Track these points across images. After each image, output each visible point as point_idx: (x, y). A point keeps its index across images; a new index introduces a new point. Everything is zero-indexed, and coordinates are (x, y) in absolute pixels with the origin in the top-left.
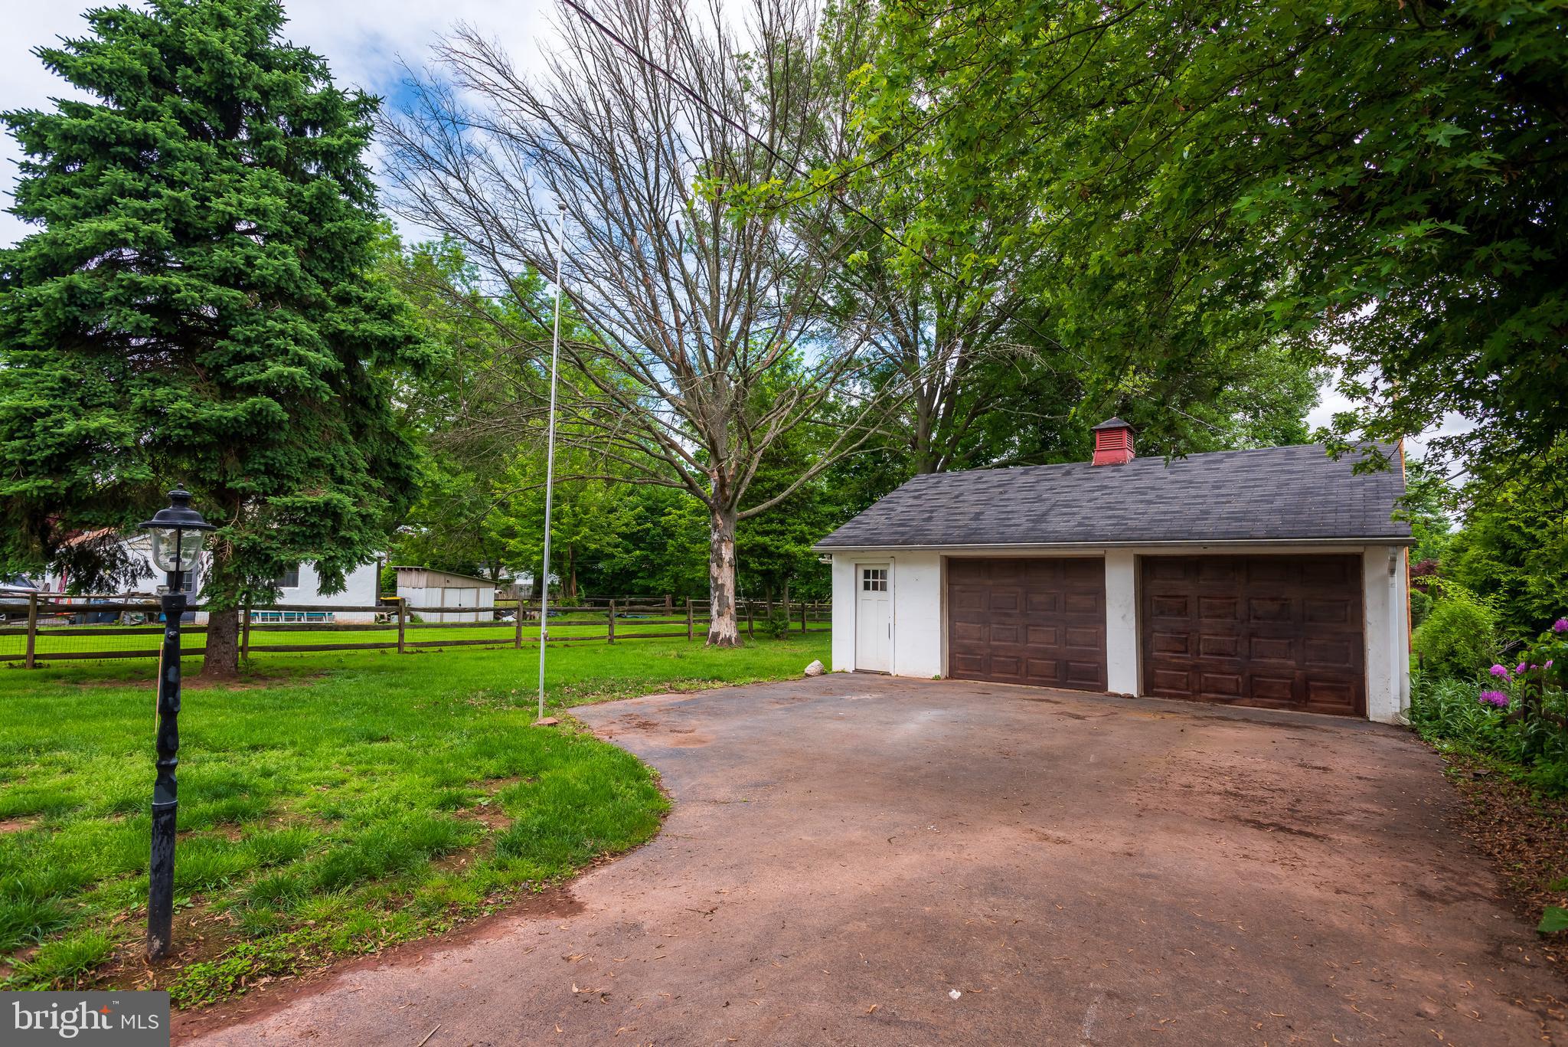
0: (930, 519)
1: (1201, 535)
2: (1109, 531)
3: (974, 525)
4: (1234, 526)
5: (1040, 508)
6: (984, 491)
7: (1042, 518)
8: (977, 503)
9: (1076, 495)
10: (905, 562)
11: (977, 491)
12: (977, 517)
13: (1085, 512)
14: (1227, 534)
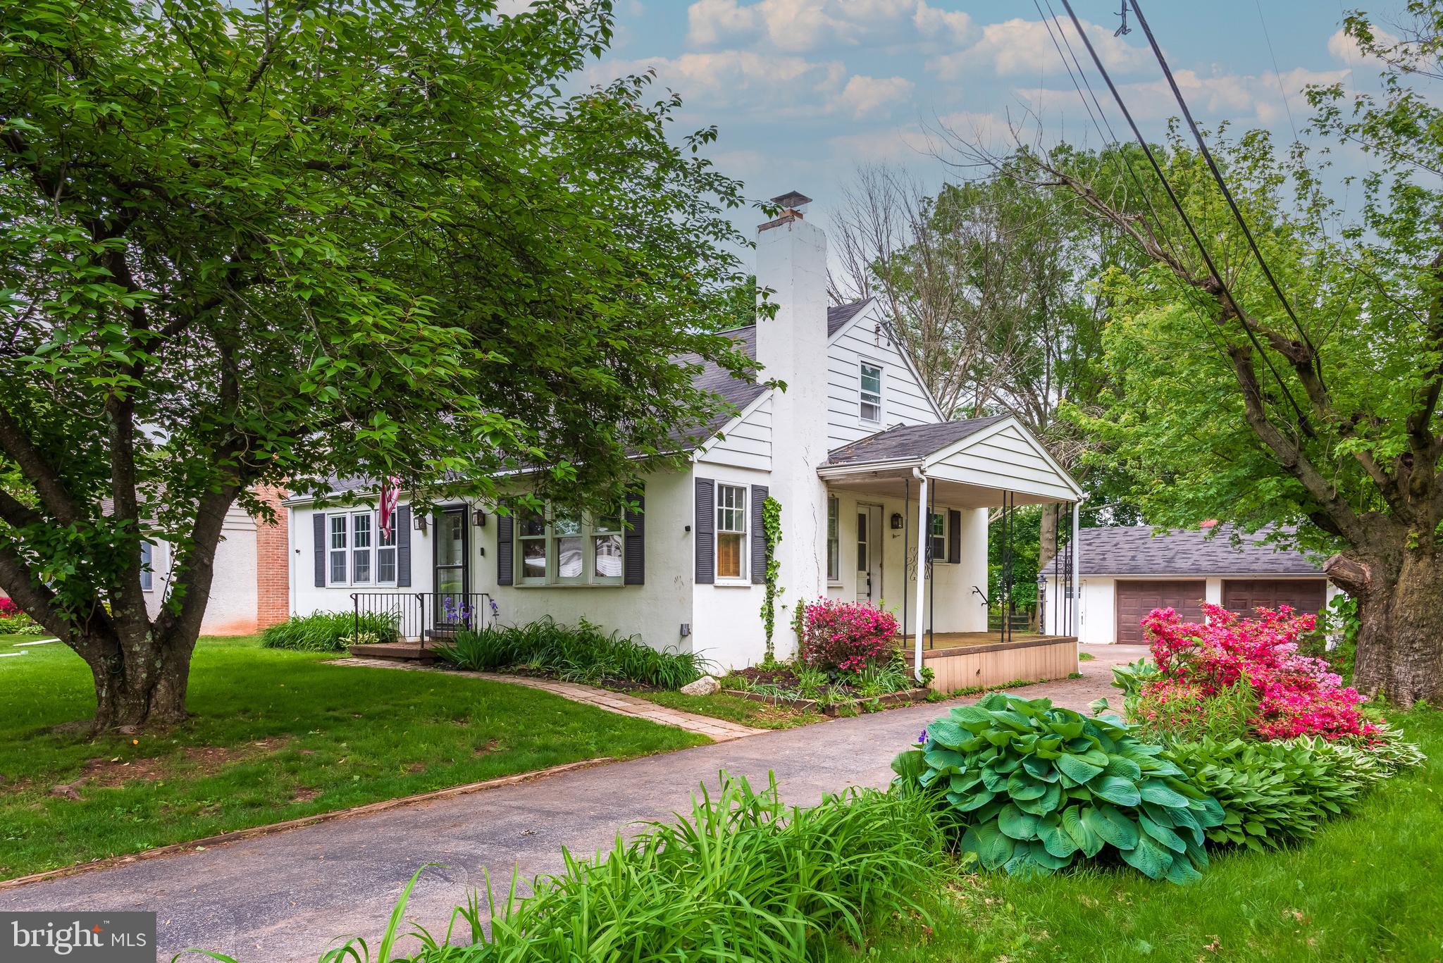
0: (1104, 559)
1: (1254, 571)
2: (1209, 568)
3: (1133, 563)
4: (1270, 567)
5: (1170, 554)
6: (1132, 542)
7: (1171, 560)
8: (1130, 550)
9: (1188, 546)
10: (1093, 583)
11: (1128, 542)
12: (1133, 558)
13: (1195, 557)
14: (1266, 571)
